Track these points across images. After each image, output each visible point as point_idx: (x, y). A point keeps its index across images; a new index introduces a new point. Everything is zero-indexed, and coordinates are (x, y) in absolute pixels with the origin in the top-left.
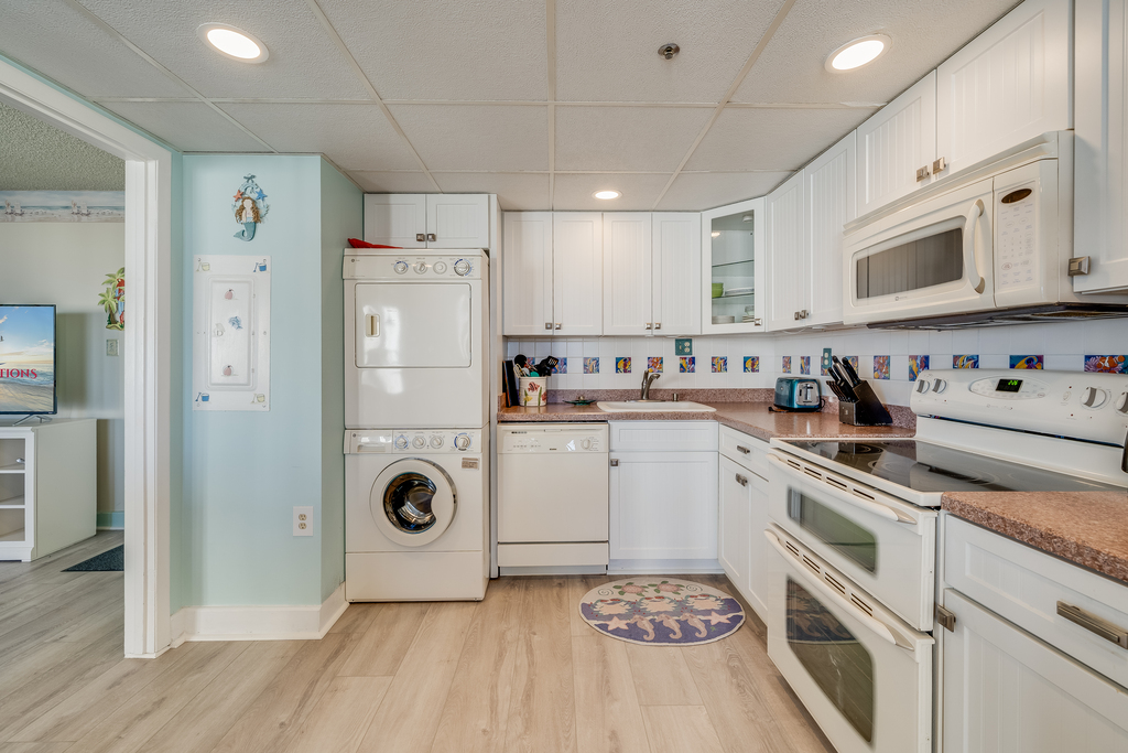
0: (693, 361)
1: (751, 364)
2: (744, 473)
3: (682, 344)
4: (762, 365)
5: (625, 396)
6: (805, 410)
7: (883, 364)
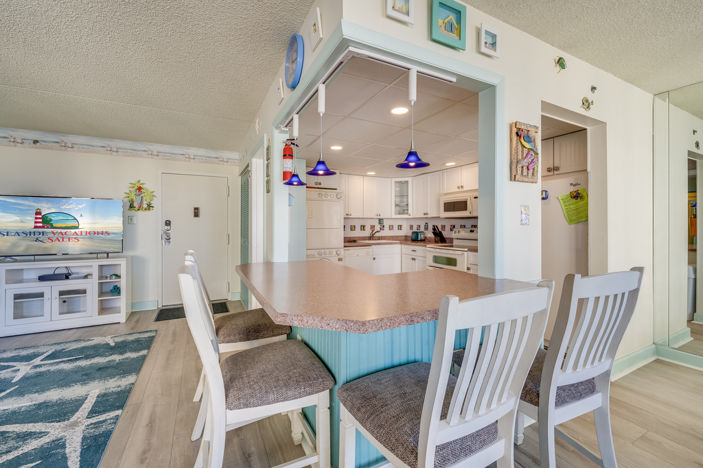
0: (383, 226)
1: (400, 227)
2: (414, 257)
3: (381, 221)
4: (403, 228)
5: (364, 238)
6: (421, 241)
7: (443, 227)
